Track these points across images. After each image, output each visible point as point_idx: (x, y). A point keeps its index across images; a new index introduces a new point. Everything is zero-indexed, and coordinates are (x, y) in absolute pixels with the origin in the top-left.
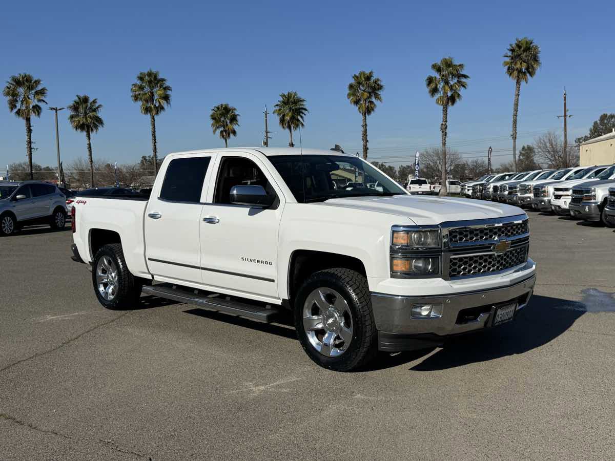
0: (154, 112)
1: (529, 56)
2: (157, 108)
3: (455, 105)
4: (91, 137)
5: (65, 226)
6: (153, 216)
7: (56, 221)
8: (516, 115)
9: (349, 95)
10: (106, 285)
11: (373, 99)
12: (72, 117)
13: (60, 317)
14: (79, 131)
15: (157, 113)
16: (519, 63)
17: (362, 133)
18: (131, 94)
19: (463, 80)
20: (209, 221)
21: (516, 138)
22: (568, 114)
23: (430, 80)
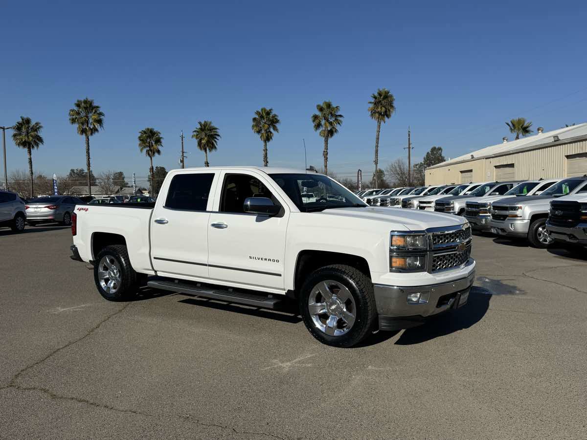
0: (89, 133)
1: (387, 102)
2: (91, 129)
3: (333, 137)
4: (32, 153)
5: (25, 228)
6: (160, 222)
7: (17, 225)
8: (377, 146)
9: (253, 126)
10: (107, 281)
11: (272, 130)
12: (15, 136)
13: (71, 309)
14: (21, 147)
15: (92, 134)
16: (380, 107)
17: (263, 156)
18: (69, 117)
19: (339, 118)
20: (218, 226)
21: (377, 163)
22: (411, 146)
23: (315, 117)
